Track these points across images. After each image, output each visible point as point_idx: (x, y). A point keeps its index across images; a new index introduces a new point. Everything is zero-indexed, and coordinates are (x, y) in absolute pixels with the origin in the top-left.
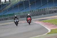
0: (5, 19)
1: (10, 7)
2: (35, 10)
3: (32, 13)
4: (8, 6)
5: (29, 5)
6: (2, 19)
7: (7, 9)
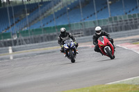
0: (47, 37)
1: (59, 9)
2: (122, 15)
3: (114, 24)
4: (55, 5)
5: (106, 3)
6: (42, 38)
7: (53, 13)
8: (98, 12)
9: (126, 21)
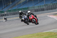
1: (24, 1)
2: (50, 4)
8: (40, 2)
9: (51, 6)
